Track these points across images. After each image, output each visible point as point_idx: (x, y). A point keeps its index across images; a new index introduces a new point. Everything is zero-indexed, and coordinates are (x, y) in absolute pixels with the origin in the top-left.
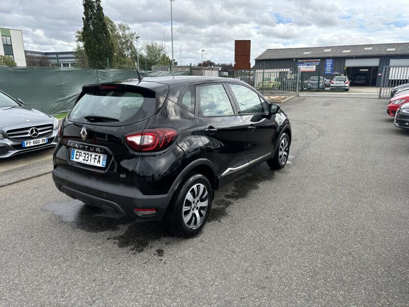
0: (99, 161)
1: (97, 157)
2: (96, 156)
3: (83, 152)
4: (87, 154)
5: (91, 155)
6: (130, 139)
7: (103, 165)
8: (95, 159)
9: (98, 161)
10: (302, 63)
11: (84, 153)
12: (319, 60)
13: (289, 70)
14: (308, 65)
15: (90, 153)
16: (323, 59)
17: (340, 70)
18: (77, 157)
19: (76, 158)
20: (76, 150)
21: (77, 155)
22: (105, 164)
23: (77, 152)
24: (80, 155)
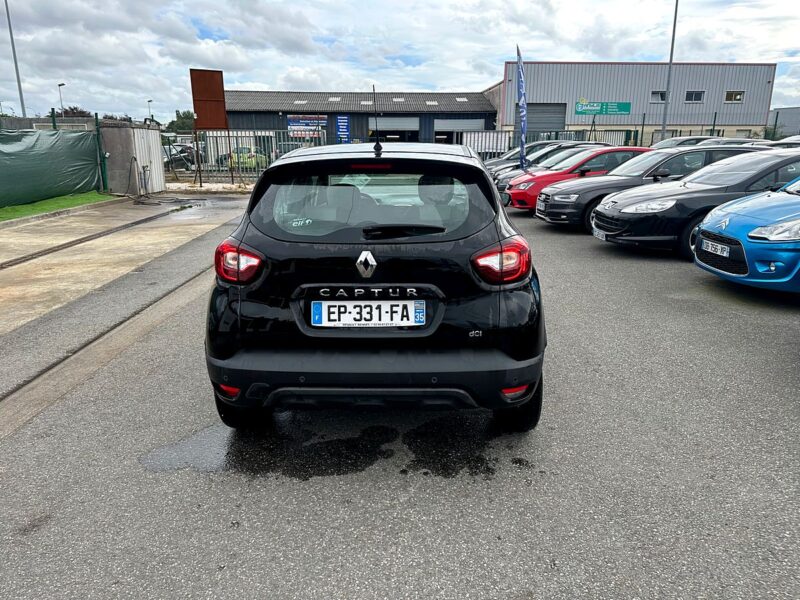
0: (405, 316)
1: (399, 309)
2: (392, 306)
3: (350, 305)
4: (365, 307)
5: (379, 307)
6: (482, 262)
7: (420, 322)
8: (392, 312)
9: (403, 316)
10: (296, 121)
11: (355, 307)
12: (326, 116)
13: (272, 134)
14: (307, 125)
15: (374, 304)
16: (333, 115)
17: (363, 135)
18: (333, 317)
19: (329, 320)
20: (325, 305)
21: (330, 313)
22: (424, 319)
23: (329, 307)
24: (340, 313)
